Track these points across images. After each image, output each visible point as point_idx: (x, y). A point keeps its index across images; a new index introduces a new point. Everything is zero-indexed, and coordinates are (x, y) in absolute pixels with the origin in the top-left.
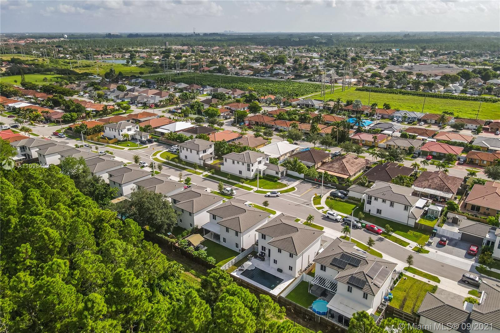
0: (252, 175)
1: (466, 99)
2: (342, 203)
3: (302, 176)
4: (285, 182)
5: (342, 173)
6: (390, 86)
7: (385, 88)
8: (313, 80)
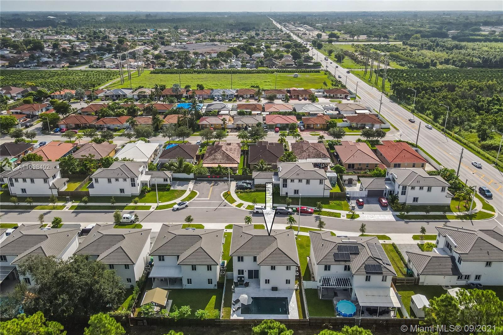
0: (137, 190)
1: (251, 72)
2: (253, 193)
3: (192, 176)
4: (179, 188)
5: (229, 162)
6: (180, 66)
7: (176, 68)
8: (95, 66)
